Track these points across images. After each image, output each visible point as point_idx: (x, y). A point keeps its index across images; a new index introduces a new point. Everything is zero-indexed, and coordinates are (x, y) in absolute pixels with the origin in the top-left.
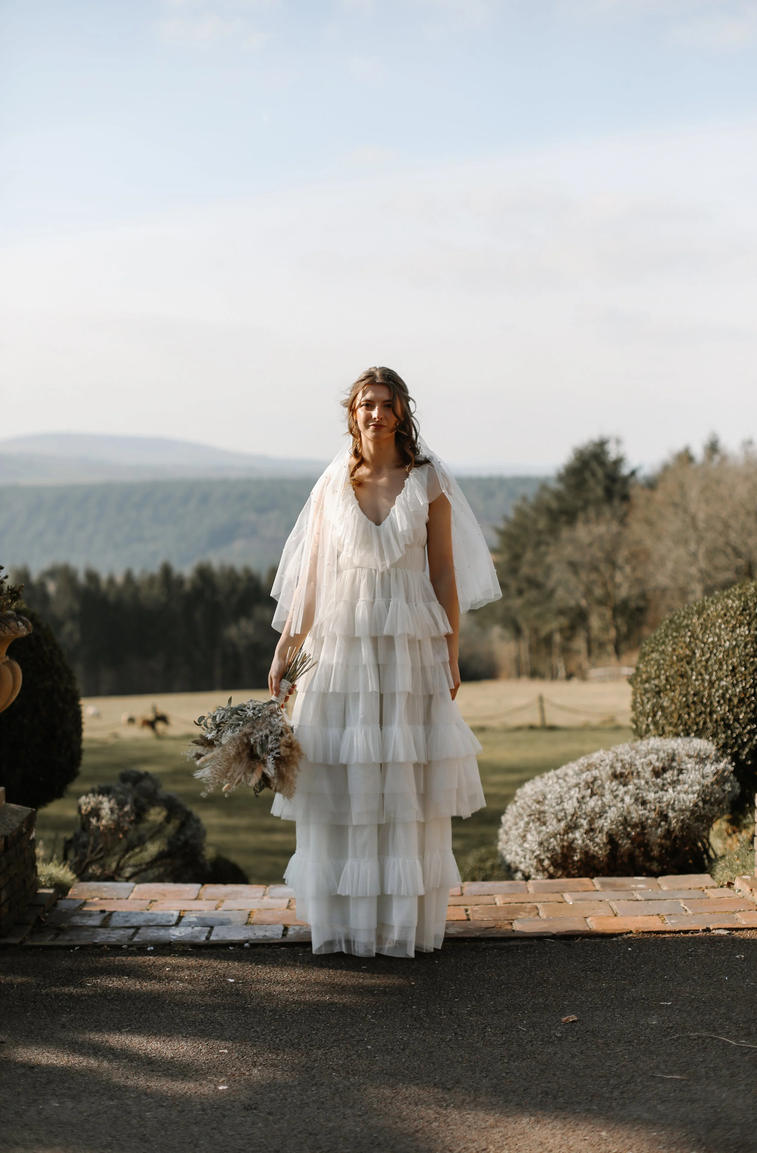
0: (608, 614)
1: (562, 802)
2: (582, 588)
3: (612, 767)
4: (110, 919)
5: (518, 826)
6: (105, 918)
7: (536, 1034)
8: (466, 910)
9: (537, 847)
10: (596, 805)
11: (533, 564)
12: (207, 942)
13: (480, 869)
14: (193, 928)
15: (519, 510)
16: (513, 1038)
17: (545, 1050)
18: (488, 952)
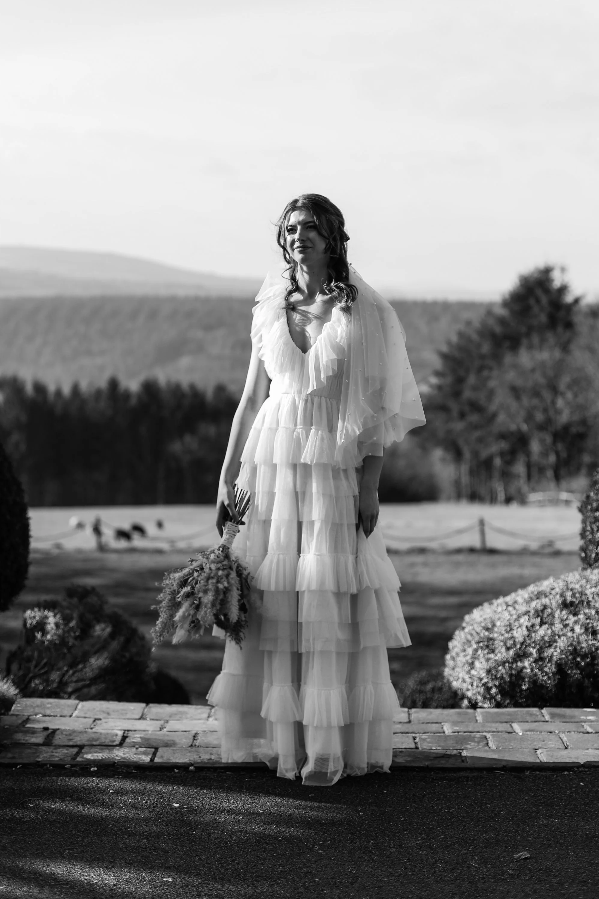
0: (549, 439)
1: (511, 629)
2: (523, 414)
3: (562, 595)
4: (53, 737)
5: (467, 653)
6: (48, 736)
7: (488, 871)
8: (414, 738)
9: (485, 674)
10: (545, 634)
11: (475, 389)
12: (151, 764)
13: (421, 692)
14: (137, 749)
15: (461, 335)
16: (465, 875)
17: (498, 888)
18: (438, 783)
